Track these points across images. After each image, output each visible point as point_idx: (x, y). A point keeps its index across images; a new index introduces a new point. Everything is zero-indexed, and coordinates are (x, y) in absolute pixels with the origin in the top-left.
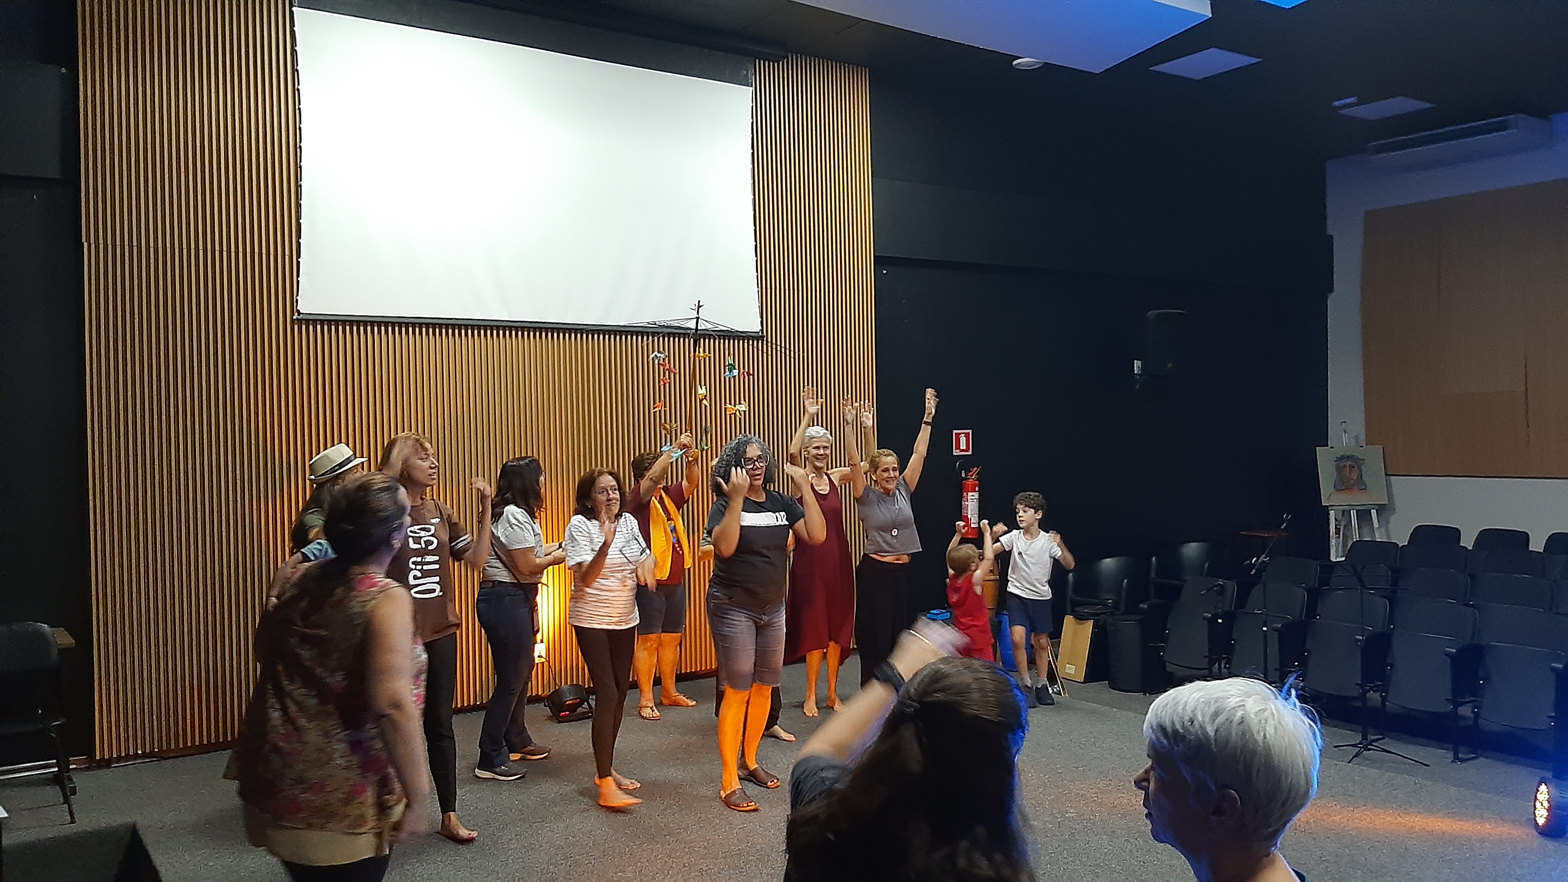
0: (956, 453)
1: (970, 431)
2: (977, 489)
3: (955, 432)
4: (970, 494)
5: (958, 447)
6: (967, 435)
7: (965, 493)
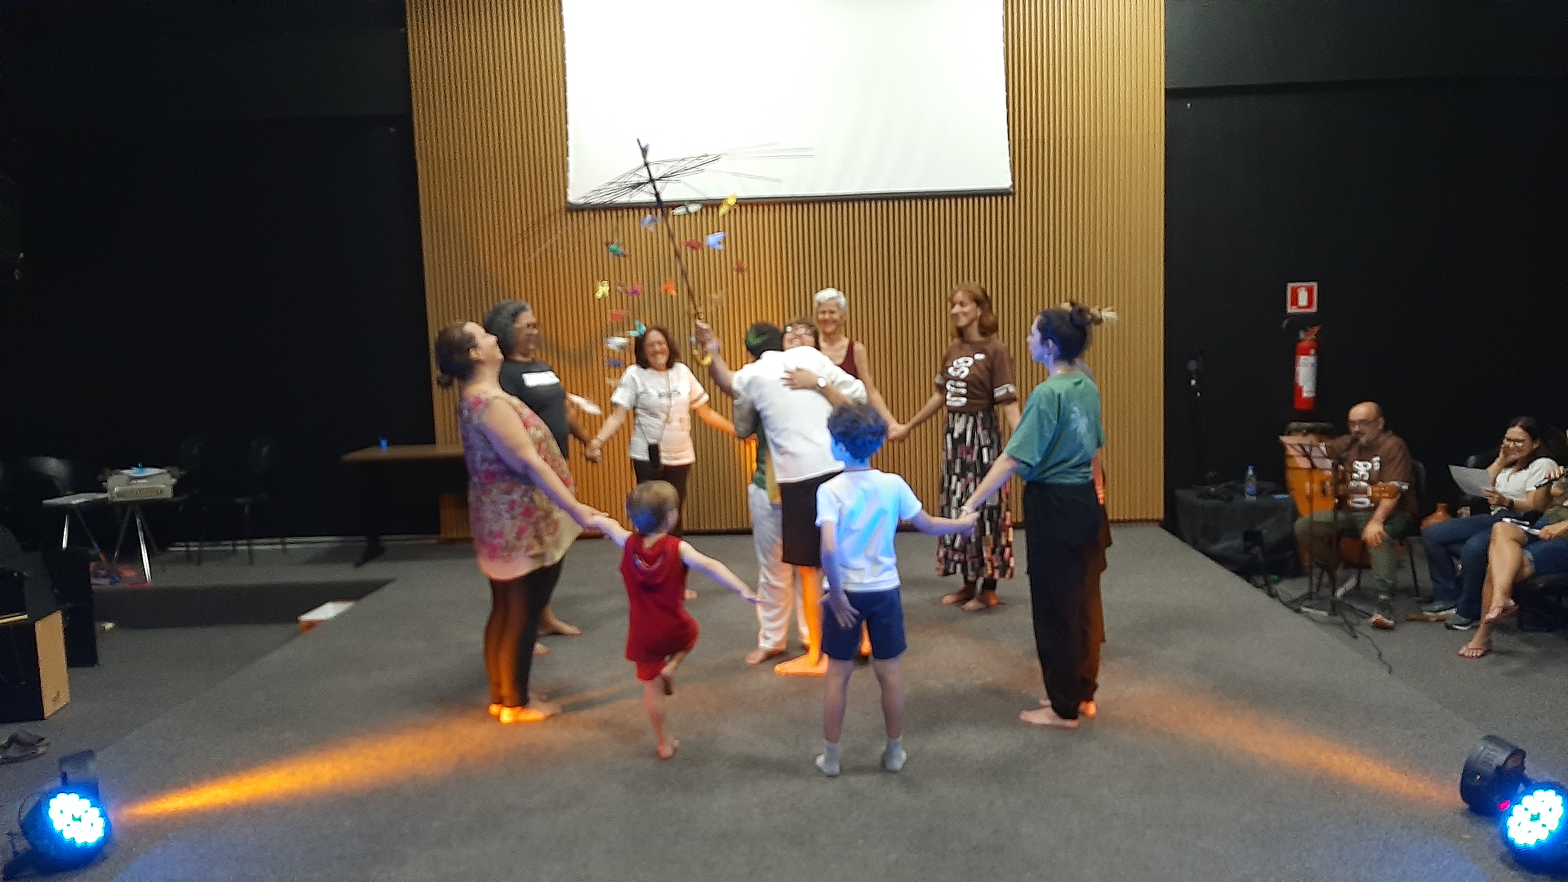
0: (1291, 310)
1: (1315, 285)
2: (1312, 352)
3: (1290, 286)
4: (1302, 357)
5: (1295, 302)
6: (1310, 291)
7: (1297, 357)
